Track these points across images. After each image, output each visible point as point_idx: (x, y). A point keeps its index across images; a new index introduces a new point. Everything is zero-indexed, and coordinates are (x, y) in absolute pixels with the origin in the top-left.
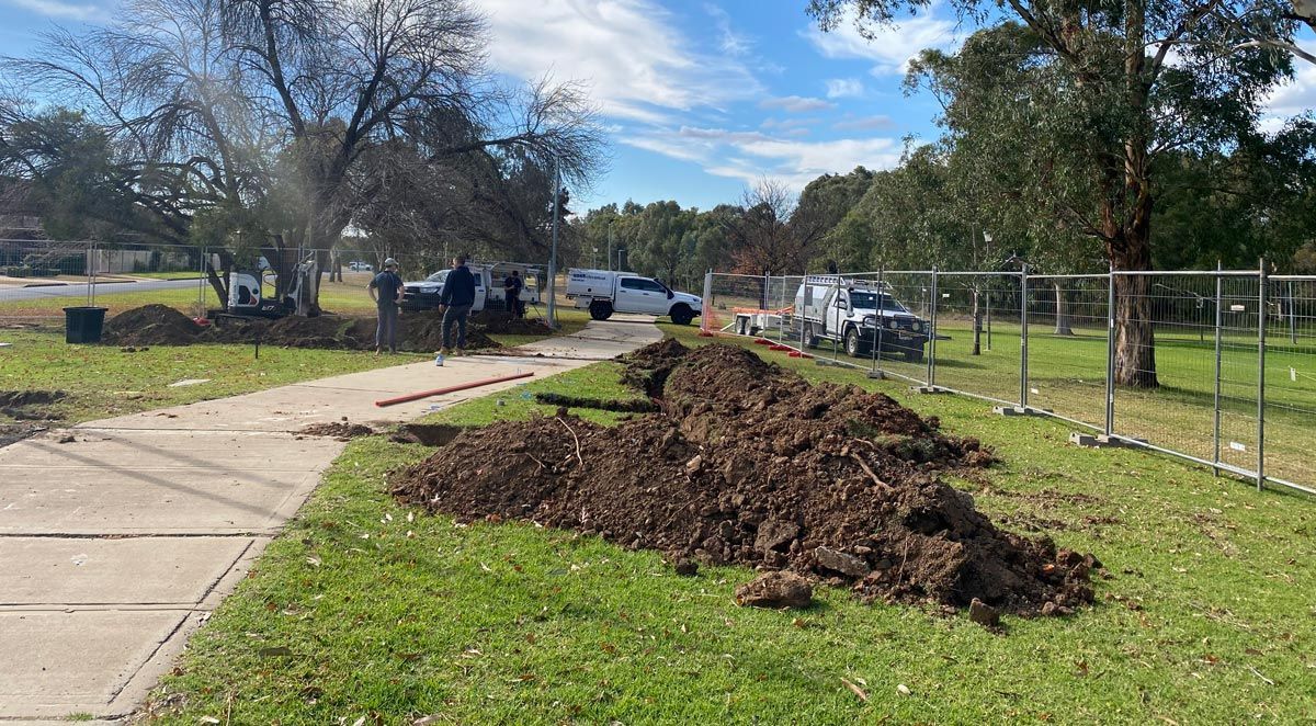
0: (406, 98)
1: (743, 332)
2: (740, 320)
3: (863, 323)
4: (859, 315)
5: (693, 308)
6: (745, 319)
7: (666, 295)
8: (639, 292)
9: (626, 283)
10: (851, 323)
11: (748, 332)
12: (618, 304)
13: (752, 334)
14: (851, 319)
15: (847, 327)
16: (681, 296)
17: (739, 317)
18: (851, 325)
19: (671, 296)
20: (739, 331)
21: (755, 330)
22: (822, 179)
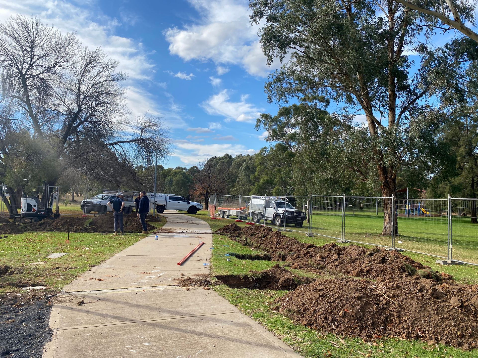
0: (84, 122)
1: (223, 217)
2: (222, 212)
3: (283, 213)
4: (281, 210)
5: (197, 207)
6: (224, 212)
7: (187, 203)
8: (176, 202)
9: (171, 198)
10: (278, 213)
11: (226, 217)
12: (168, 207)
13: (228, 217)
14: (277, 212)
15: (275, 215)
16: (193, 203)
17: (221, 211)
18: (277, 215)
19: (189, 203)
20: (221, 216)
21: (228, 216)
22: (213, 158)
